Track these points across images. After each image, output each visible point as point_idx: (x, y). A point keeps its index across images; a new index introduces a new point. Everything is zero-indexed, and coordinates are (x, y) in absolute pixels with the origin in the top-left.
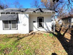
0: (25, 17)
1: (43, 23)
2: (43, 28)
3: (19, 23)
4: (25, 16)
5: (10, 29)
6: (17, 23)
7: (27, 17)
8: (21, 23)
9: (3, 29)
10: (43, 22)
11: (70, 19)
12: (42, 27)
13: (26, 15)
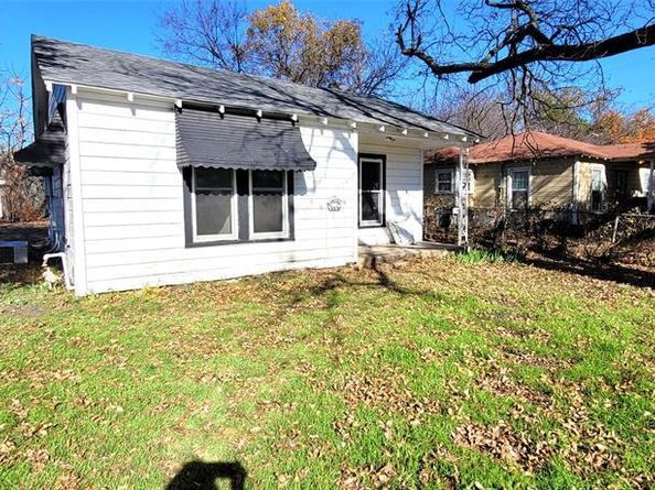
0: (334, 148)
1: (384, 194)
2: (384, 225)
3: (304, 190)
4: (339, 145)
5: (244, 238)
6: (291, 192)
7: (347, 149)
8: (314, 189)
9: (189, 244)
10: (384, 189)
11: (443, 171)
12: (377, 218)
13: (346, 135)
